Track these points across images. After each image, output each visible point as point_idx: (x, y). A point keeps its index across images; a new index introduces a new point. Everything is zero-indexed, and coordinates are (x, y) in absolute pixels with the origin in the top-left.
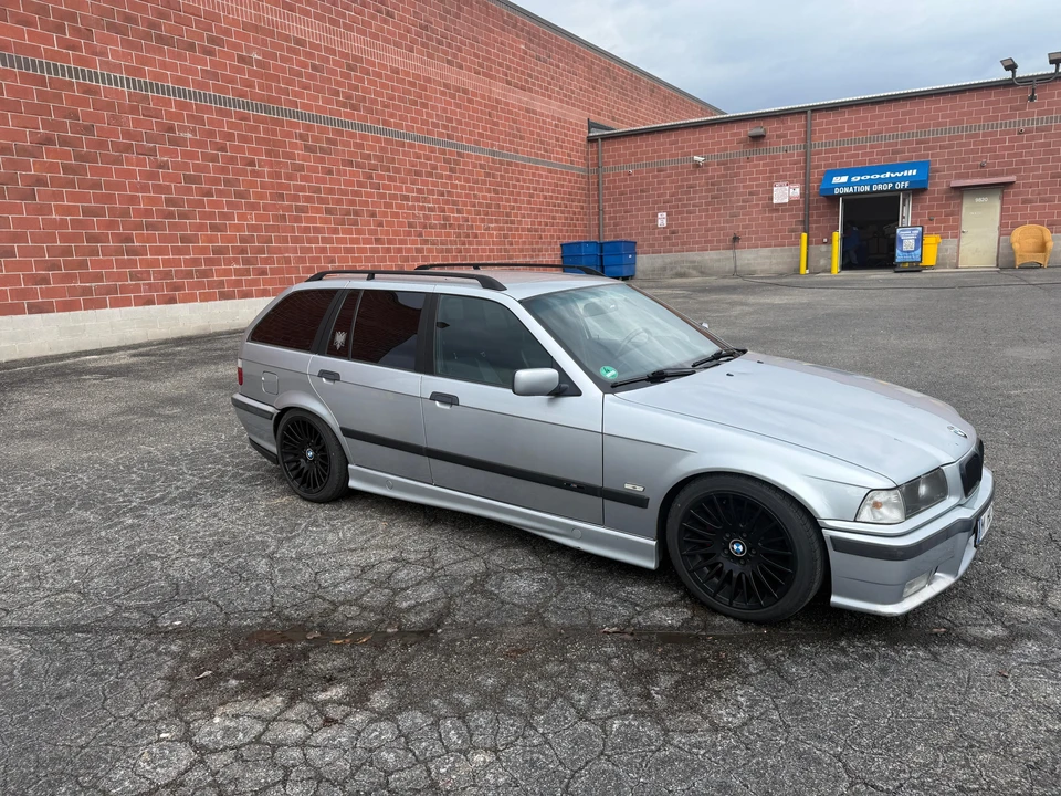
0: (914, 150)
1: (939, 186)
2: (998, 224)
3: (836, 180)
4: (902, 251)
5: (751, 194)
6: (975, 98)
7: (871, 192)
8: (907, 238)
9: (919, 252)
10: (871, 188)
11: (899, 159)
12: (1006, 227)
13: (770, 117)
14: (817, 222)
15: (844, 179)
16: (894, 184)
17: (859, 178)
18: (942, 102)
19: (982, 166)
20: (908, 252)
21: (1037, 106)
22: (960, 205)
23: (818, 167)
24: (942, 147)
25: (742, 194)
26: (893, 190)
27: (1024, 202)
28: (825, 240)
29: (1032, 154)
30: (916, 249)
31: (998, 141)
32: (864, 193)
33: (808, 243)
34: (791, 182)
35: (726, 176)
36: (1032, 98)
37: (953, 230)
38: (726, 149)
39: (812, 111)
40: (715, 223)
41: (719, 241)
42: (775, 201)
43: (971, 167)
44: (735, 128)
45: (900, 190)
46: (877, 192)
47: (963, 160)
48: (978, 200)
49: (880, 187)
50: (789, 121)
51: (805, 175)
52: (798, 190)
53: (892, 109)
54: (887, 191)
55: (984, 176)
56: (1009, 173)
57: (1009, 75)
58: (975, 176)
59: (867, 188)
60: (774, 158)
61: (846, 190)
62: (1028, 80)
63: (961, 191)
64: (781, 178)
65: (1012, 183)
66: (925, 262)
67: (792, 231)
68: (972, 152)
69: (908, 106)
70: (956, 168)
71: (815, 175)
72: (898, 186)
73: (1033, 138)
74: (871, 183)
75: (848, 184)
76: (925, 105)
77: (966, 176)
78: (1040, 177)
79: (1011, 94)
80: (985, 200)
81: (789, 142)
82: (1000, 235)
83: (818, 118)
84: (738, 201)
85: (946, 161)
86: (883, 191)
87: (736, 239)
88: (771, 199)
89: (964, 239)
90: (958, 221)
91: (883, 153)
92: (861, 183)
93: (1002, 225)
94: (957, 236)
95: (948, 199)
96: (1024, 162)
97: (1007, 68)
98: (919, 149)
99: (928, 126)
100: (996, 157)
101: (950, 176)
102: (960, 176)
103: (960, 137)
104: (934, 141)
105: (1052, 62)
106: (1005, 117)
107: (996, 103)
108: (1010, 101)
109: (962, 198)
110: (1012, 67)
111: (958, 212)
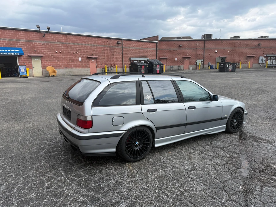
0: (16, 44)
1: (26, 55)
2: (41, 66)
4: (21, 72)
6: (30, 33)
8: (22, 68)
9: (26, 72)
11: (12, 46)
12: (44, 67)
16: (15, 53)
17: (2, 51)
18: (22, 33)
19: (35, 51)
20: (23, 72)
21: (46, 38)
22: (31, 61)
24: (24, 45)
26: (14, 55)
27: (46, 61)
29: (46, 50)
30: (25, 72)
31: (38, 45)
32: (6, 55)
36: (44, 36)
37: (31, 67)
43: (32, 51)
45: (17, 55)
46: (10, 55)
47: (30, 49)
48: (36, 60)
49: (10, 54)
53: (7, 32)
54: (13, 55)
55: (36, 53)
56: (42, 53)
57: (38, 30)
58: (34, 53)
59: (7, 54)
61: (0, 54)
62: (43, 32)
63: (31, 57)
65: (43, 56)
66: (28, 75)
68: (32, 47)
69: (12, 32)
70: (28, 51)
72: (16, 54)
73: (46, 46)
74: (8, 52)
75: (0, 52)
76: (17, 32)
77: (32, 53)
78: (49, 55)
79: (39, 34)
80: (37, 60)
82: (42, 69)
85: (26, 49)
86: (12, 55)
89: (34, 70)
90: (32, 65)
91: (7, 44)
93: (42, 66)
95: (28, 59)
96: (44, 51)
97: (38, 28)
98: (18, 44)
99: (19, 38)
100: (38, 49)
101: (27, 53)
102: (30, 53)
103: (28, 43)
104: (22, 43)
105: (47, 29)
106: (38, 40)
107: (36, 36)
108: (39, 36)
109: (31, 59)
110: (39, 28)
111: (31, 62)
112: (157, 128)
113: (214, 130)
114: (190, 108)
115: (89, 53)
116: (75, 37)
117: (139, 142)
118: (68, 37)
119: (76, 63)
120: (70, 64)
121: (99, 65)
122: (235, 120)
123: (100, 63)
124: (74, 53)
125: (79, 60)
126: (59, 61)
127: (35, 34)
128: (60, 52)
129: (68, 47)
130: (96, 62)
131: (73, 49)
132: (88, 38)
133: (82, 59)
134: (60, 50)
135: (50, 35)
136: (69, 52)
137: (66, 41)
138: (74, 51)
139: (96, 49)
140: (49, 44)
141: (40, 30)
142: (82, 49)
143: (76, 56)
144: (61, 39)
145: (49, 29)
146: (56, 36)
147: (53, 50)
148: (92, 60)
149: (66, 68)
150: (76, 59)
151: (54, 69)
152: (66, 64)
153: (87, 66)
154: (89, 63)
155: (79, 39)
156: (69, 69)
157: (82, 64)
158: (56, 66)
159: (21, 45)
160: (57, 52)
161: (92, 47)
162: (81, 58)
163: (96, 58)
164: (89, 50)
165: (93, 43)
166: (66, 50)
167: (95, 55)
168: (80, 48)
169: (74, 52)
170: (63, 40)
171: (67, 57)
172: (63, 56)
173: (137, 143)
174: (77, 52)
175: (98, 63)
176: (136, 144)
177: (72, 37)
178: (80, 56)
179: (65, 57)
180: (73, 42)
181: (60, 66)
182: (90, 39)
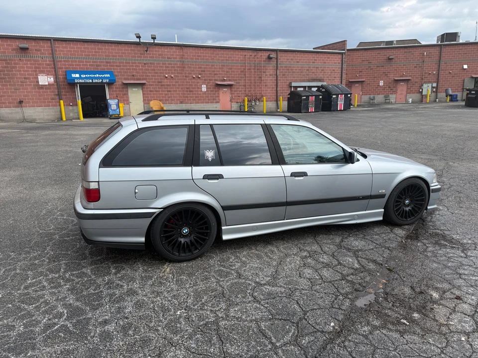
0: (105, 66)
1: (118, 83)
2: (142, 99)
3: (73, 75)
4: (111, 110)
5: (25, 78)
6: (126, 47)
7: (92, 83)
8: (112, 103)
9: (118, 110)
10: (92, 81)
11: (99, 69)
12: (146, 101)
13: (30, 39)
14: (66, 95)
15: (77, 76)
16: (102, 80)
17: (84, 76)
18: (114, 46)
19: (133, 76)
20: (114, 110)
21: (149, 54)
22: (127, 91)
23: (61, 68)
24: (116, 66)
25: (20, 78)
26: (102, 83)
27: (150, 91)
28: (71, 104)
29: (150, 73)
30: (117, 109)
31: (137, 66)
32: (89, 83)
33: (64, 106)
34: (48, 75)
35: (8, 67)
36: (147, 51)
37: (127, 102)
38: (5, 52)
39: (54, 40)
40: (5, 92)
41: (9, 103)
42: (40, 83)
43: (129, 76)
44: (9, 42)
45: (105, 83)
46: (95, 83)
47: (126, 72)
48: (134, 89)
49: (96, 81)
50: (42, 43)
51: (55, 71)
52: (52, 79)
53: (93, 46)
55: (134, 80)
56: (143, 79)
57: (138, 40)
58: (131, 79)
59: (91, 81)
60: (36, 61)
61: (81, 81)
62: (145, 44)
63: (127, 85)
64: (42, 72)
65: (145, 83)
66: (122, 114)
67: (53, 99)
68: (129, 69)
69: (100, 46)
70: (123, 75)
71: (60, 72)
72: (105, 81)
73: (149, 67)
74: (92, 78)
75: (80, 78)
76: (107, 46)
77: (127, 79)
78: (154, 82)
79: (139, 48)
80: (137, 89)
81: (43, 54)
82: (144, 104)
83: (57, 44)
84: (18, 82)
85: (119, 72)
86: (98, 83)
87: (21, 102)
88: (38, 82)
89: (131, 105)
90: (128, 97)
91: (92, 65)
92: (86, 78)
93: (144, 100)
94: (128, 104)
95: (123, 88)
96: (148, 76)
97: (137, 37)
98: (107, 66)
99: (109, 56)
100: (138, 73)
101: (122, 79)
102: (125, 79)
103: (123, 63)
104: (113, 62)
105: (152, 38)
106: (138, 57)
107: (134, 50)
108: (139, 51)
109: (127, 88)
110: (139, 37)
111: (127, 94)
112: (225, 208)
113: (353, 218)
114: (294, 175)
115: (219, 77)
116: (197, 50)
117: (189, 229)
118: (185, 50)
119: (198, 94)
120: (187, 97)
121: (235, 96)
122: (407, 202)
123: (237, 94)
124: (194, 78)
125: (203, 89)
126: (170, 91)
127: (133, 47)
128: (172, 76)
129: (184, 67)
130: (230, 91)
131: (194, 71)
132: (217, 51)
133: (207, 88)
134: (172, 73)
135: (157, 48)
136: (186, 76)
137: (182, 57)
138: (194, 74)
139: (231, 69)
140: (154, 64)
141: (141, 41)
142: (207, 71)
143: (198, 83)
144: (173, 55)
145: (154, 38)
146: (166, 50)
147: (160, 73)
148: (224, 90)
149: (181, 103)
150: (198, 88)
151: (162, 105)
152: (181, 97)
153: (215, 99)
154: (218, 94)
155: (203, 53)
156: (186, 105)
157: (208, 97)
158: (166, 100)
159: (113, 66)
160: (166, 76)
161: (224, 66)
162: (205, 86)
163: (230, 86)
164: (219, 71)
165: (226, 60)
166: (182, 74)
167: (229, 80)
168: (205, 68)
169: (194, 76)
170: (177, 55)
171: (183, 85)
172: (177, 82)
173: (186, 230)
174: (199, 76)
175: (233, 94)
176: (184, 232)
177: (191, 50)
178: (204, 83)
179: (179, 85)
180: (192, 59)
181: (172, 100)
182: (222, 52)
